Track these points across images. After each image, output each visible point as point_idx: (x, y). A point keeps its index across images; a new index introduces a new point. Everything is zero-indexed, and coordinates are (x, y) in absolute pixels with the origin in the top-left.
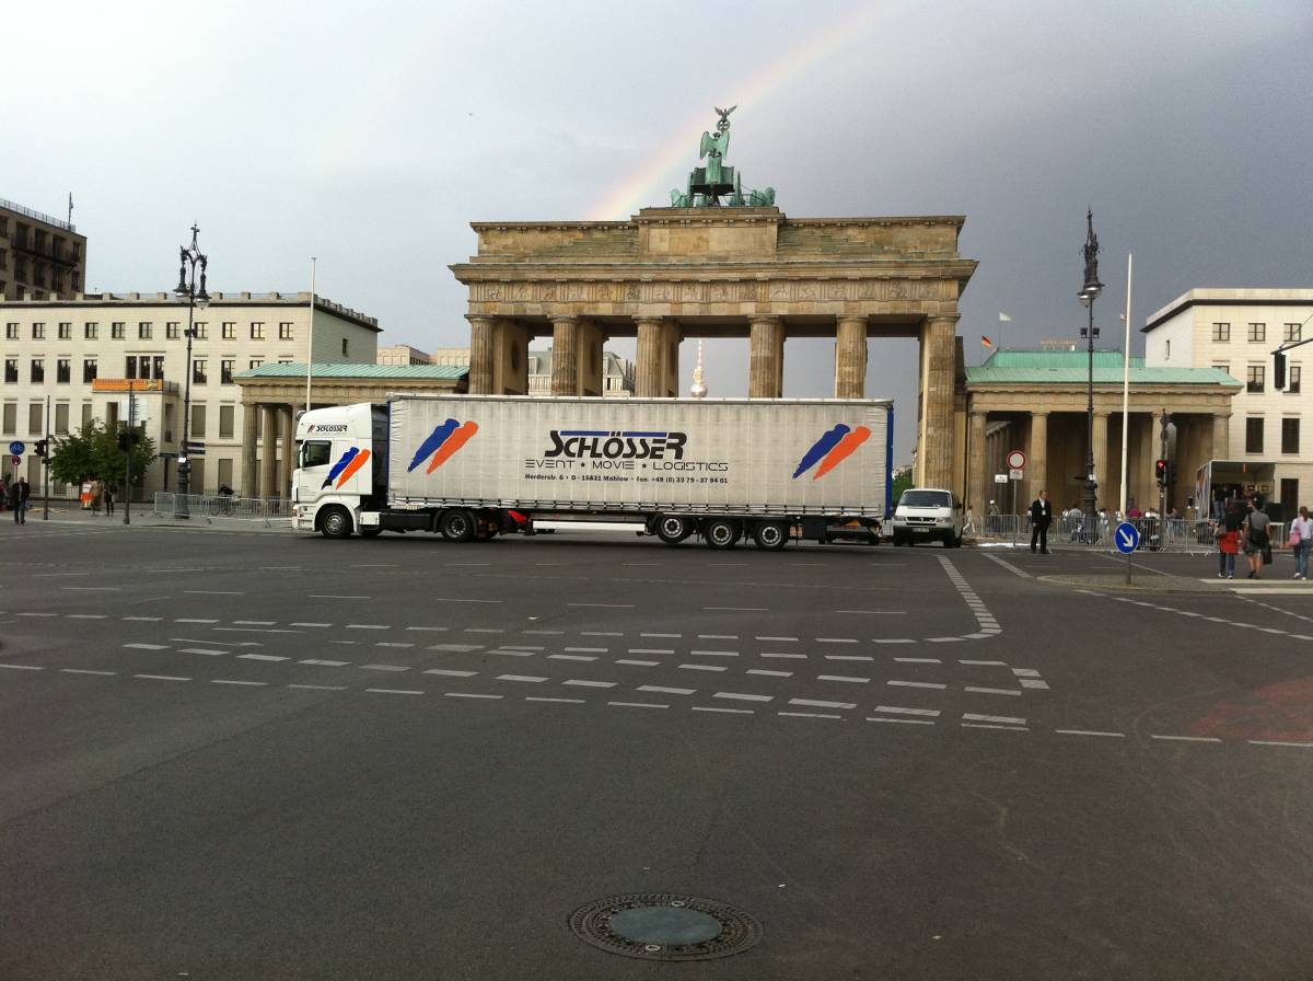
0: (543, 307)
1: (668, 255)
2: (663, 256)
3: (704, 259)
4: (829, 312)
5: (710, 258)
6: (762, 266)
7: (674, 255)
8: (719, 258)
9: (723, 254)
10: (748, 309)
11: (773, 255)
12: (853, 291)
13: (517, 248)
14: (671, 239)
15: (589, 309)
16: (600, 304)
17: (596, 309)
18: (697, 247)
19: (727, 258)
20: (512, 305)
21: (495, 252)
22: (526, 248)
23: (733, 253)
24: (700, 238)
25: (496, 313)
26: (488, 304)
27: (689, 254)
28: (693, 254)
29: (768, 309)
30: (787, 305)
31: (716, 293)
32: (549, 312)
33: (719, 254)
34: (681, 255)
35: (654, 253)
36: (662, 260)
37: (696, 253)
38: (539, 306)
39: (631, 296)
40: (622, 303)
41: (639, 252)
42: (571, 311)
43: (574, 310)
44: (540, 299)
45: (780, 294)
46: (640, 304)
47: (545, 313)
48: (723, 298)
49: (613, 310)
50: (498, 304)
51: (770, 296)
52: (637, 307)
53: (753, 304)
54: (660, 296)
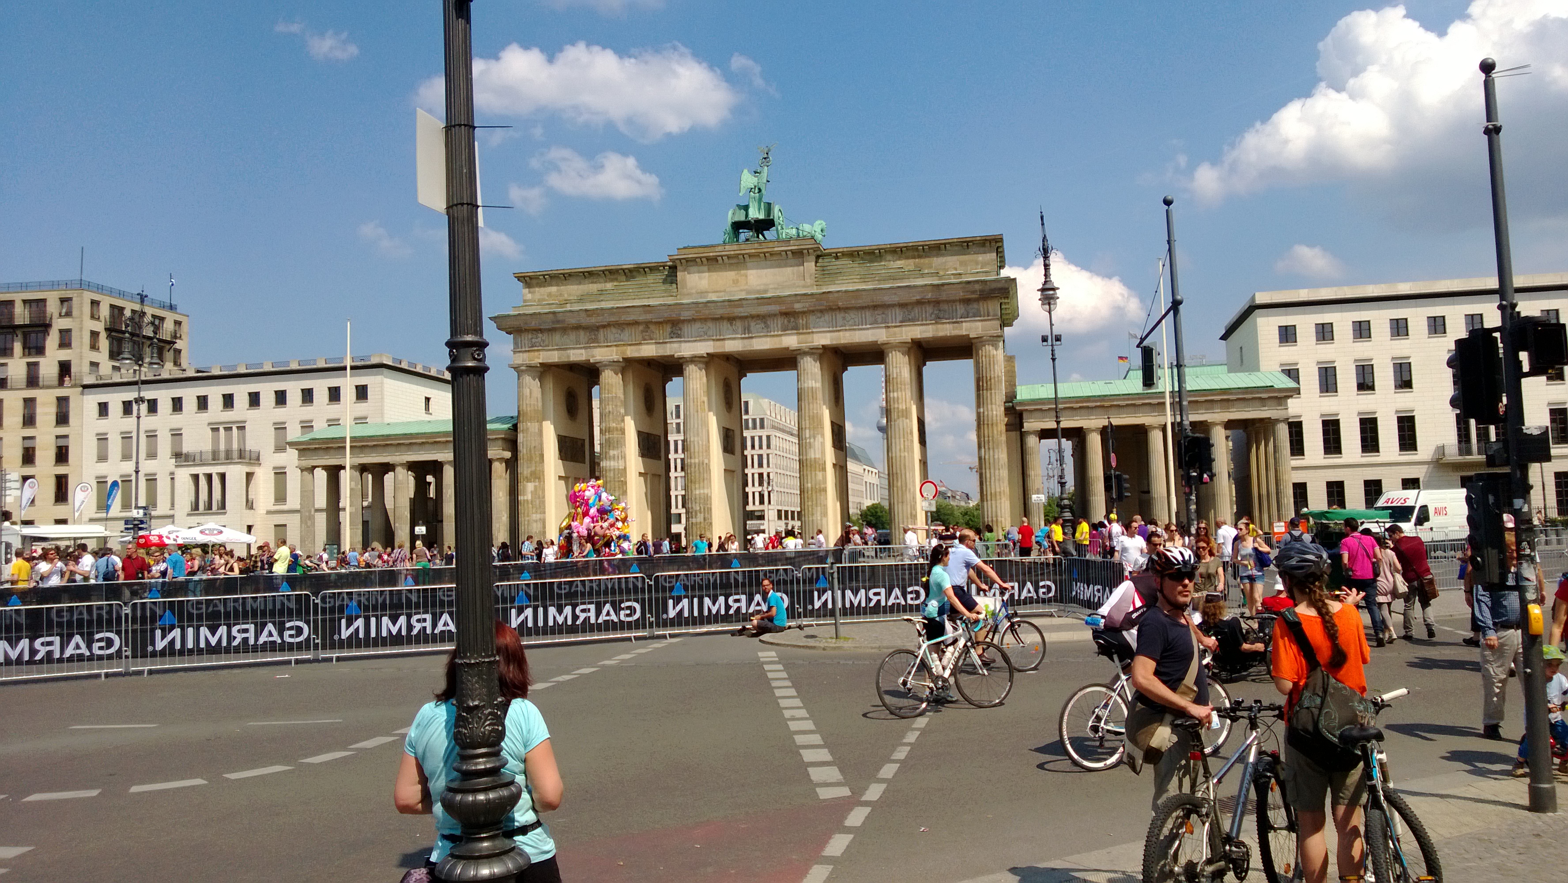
0: (587, 352)
1: (707, 292)
2: (702, 293)
3: (744, 293)
4: (872, 341)
5: (748, 292)
6: (799, 298)
7: (714, 292)
8: (758, 292)
9: (762, 287)
10: (791, 341)
11: (812, 285)
12: (896, 317)
13: (561, 295)
14: (710, 276)
15: (633, 352)
16: (643, 346)
17: (639, 350)
18: (735, 282)
19: (766, 291)
20: (556, 352)
21: (539, 300)
22: (570, 295)
23: (771, 286)
25: (541, 361)
26: (532, 353)
27: (728, 290)
28: (732, 289)
29: (812, 341)
30: (828, 334)
31: (757, 329)
32: (593, 356)
33: (758, 288)
34: (721, 292)
35: (694, 291)
36: (701, 298)
37: (736, 289)
38: (582, 351)
39: (673, 335)
40: (665, 343)
41: (676, 292)
42: (614, 354)
43: (617, 353)
44: (583, 344)
45: (820, 324)
46: (683, 343)
47: (589, 358)
48: (764, 331)
49: (656, 350)
50: (541, 352)
51: (811, 327)
52: (680, 346)
53: (795, 336)
54: (702, 334)
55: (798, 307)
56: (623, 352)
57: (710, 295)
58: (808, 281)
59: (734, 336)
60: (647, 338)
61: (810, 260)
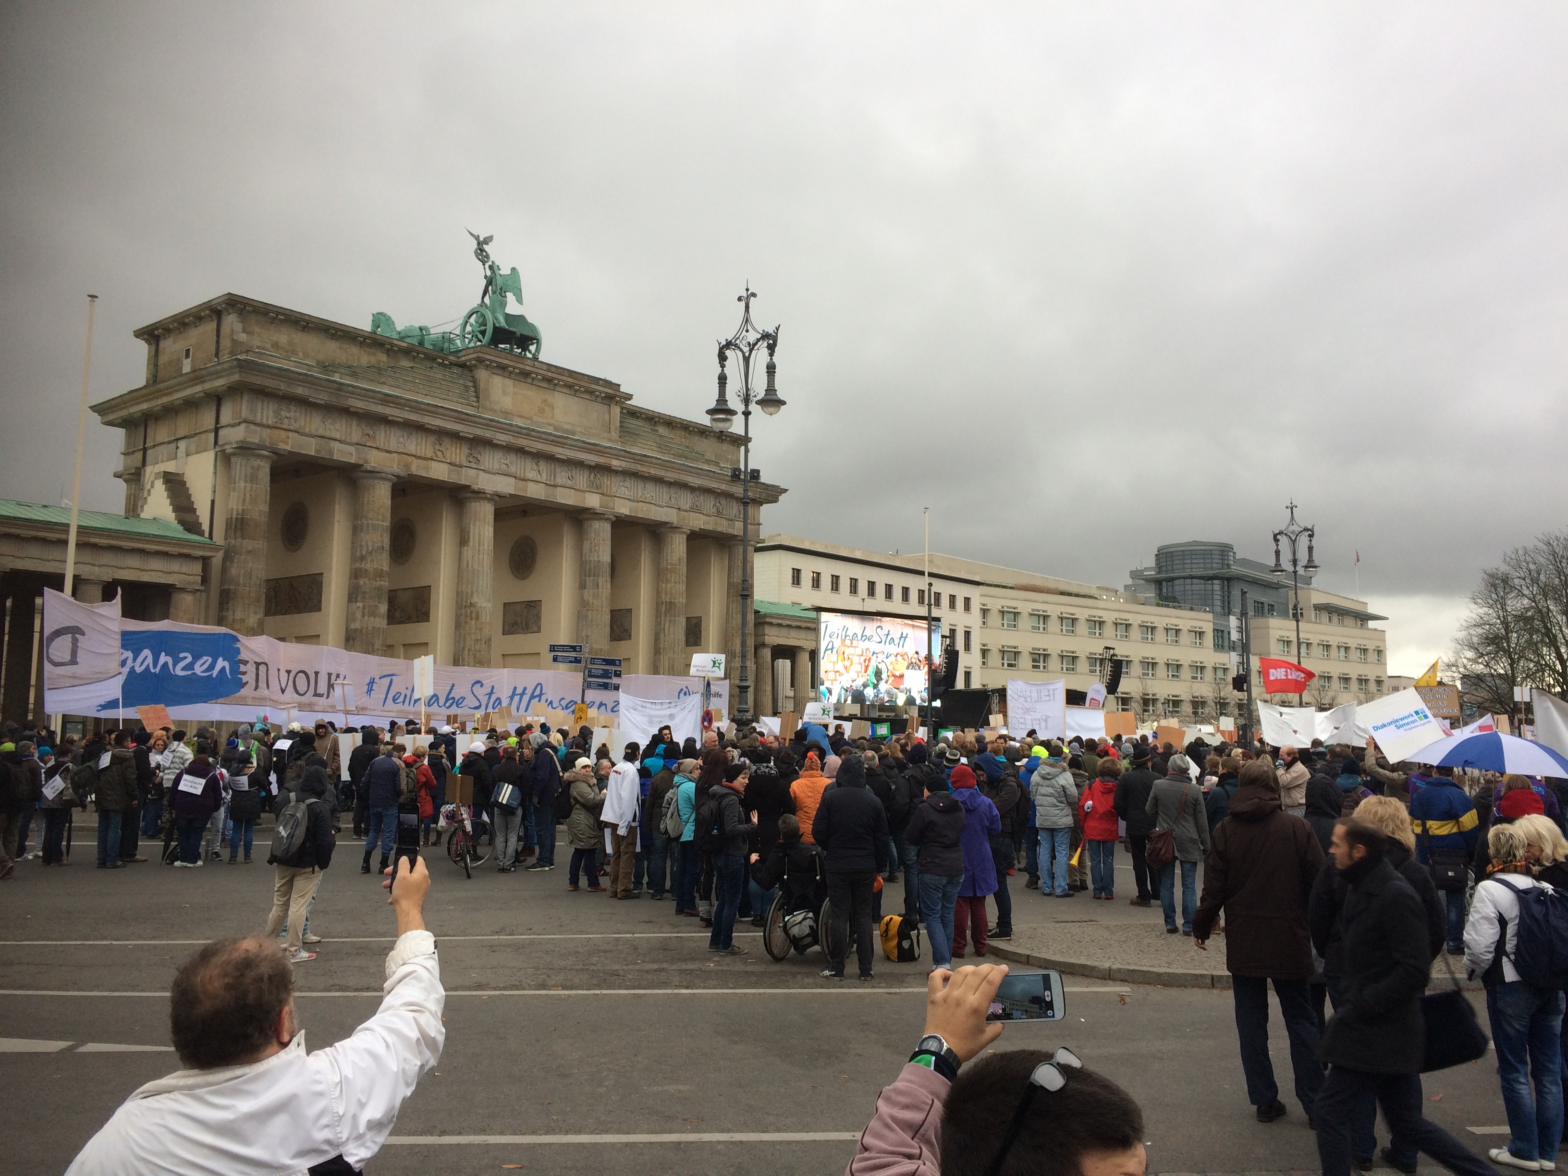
0: (358, 452)
1: (512, 414)
2: (506, 413)
3: (551, 428)
4: (664, 519)
5: (556, 429)
7: (518, 414)
8: (566, 431)
9: (569, 427)
10: (593, 501)
11: (617, 441)
12: (686, 500)
13: (292, 350)
14: (515, 393)
15: (418, 466)
16: (434, 464)
17: (427, 468)
18: (541, 411)
19: (573, 433)
20: (313, 440)
23: (578, 429)
24: (544, 401)
25: (289, 449)
26: (277, 432)
27: (535, 418)
28: (539, 419)
29: (611, 504)
30: (628, 502)
31: (562, 476)
32: (366, 462)
33: (566, 427)
34: (527, 418)
35: (497, 408)
36: (504, 418)
37: (544, 421)
38: (352, 449)
39: (471, 459)
40: (461, 466)
41: (478, 402)
42: (395, 466)
43: (398, 464)
44: (355, 440)
45: (623, 488)
46: (481, 473)
47: (361, 462)
48: (569, 482)
49: (449, 474)
50: (291, 434)
51: (614, 489)
52: (478, 475)
53: (598, 496)
54: (504, 466)
55: (615, 463)
56: (407, 466)
57: (516, 419)
58: (615, 435)
59: (539, 479)
60: (439, 454)
61: (616, 410)
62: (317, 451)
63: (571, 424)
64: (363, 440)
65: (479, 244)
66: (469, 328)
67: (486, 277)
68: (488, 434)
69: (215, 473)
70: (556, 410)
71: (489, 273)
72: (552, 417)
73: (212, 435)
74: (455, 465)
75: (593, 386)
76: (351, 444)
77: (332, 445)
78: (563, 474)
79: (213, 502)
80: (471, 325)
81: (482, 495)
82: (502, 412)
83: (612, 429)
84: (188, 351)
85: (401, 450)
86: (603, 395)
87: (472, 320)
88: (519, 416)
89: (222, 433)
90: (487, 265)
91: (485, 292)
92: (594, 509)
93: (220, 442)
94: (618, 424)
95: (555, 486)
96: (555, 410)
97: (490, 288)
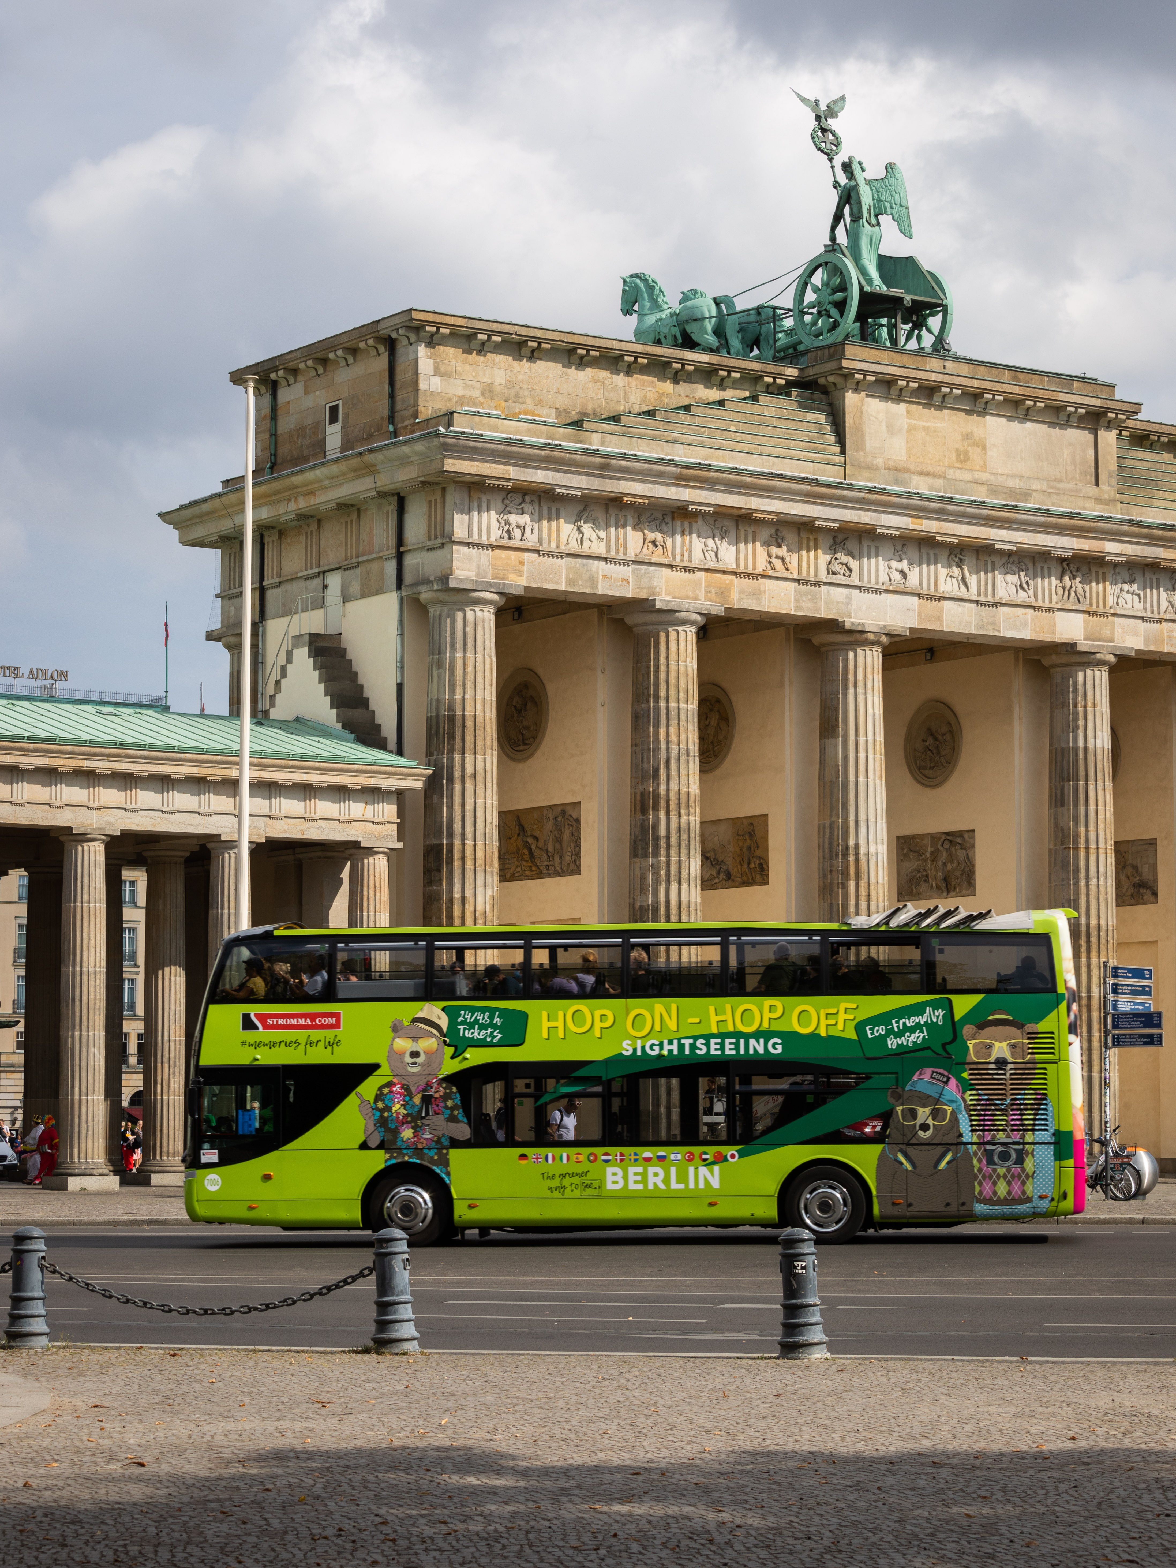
0: (638, 577)
1: (907, 470)
2: (897, 470)
3: (983, 489)
5: (993, 490)
7: (919, 471)
8: (1012, 492)
10: (1070, 628)
11: (1113, 501)
13: (517, 398)
14: (911, 429)
15: (742, 592)
16: (768, 585)
17: (757, 594)
18: (963, 457)
19: (1026, 495)
20: (562, 563)
22: (540, 403)
23: (1036, 486)
24: (967, 437)
25: (523, 583)
26: (504, 553)
27: (951, 474)
28: (959, 475)
29: (1107, 632)
30: (1141, 625)
31: (1006, 584)
32: (653, 593)
33: (1010, 483)
34: (936, 476)
35: (879, 461)
36: (896, 482)
37: (967, 476)
38: (627, 571)
39: (837, 567)
40: (817, 584)
41: (843, 452)
42: (702, 596)
43: (707, 592)
44: (631, 556)
45: (1128, 597)
46: (855, 592)
47: (643, 595)
48: (1022, 594)
49: (797, 600)
50: (526, 555)
51: (1110, 601)
52: (849, 598)
53: (1080, 617)
54: (897, 576)
55: (1112, 548)
56: (723, 593)
57: (916, 479)
58: (1107, 489)
59: (963, 593)
60: (778, 563)
61: (1109, 438)
62: (570, 582)
63: (1021, 477)
64: (647, 553)
65: (818, 118)
66: (810, 296)
67: (836, 185)
68: (866, 518)
69: (401, 635)
70: (992, 453)
71: (843, 179)
72: (984, 468)
73: (391, 567)
74: (806, 582)
75: (1062, 397)
76: (625, 563)
77: (594, 569)
78: (1009, 578)
79: (400, 687)
80: (816, 290)
81: (858, 636)
82: (889, 469)
83: (1103, 477)
84: (334, 410)
85: (711, 564)
86: (1081, 411)
87: (818, 278)
88: (922, 473)
89: (410, 561)
90: (838, 161)
91: (838, 217)
92: (1073, 645)
93: (408, 579)
94: (1113, 466)
95: (996, 605)
96: (989, 453)
97: (847, 210)
